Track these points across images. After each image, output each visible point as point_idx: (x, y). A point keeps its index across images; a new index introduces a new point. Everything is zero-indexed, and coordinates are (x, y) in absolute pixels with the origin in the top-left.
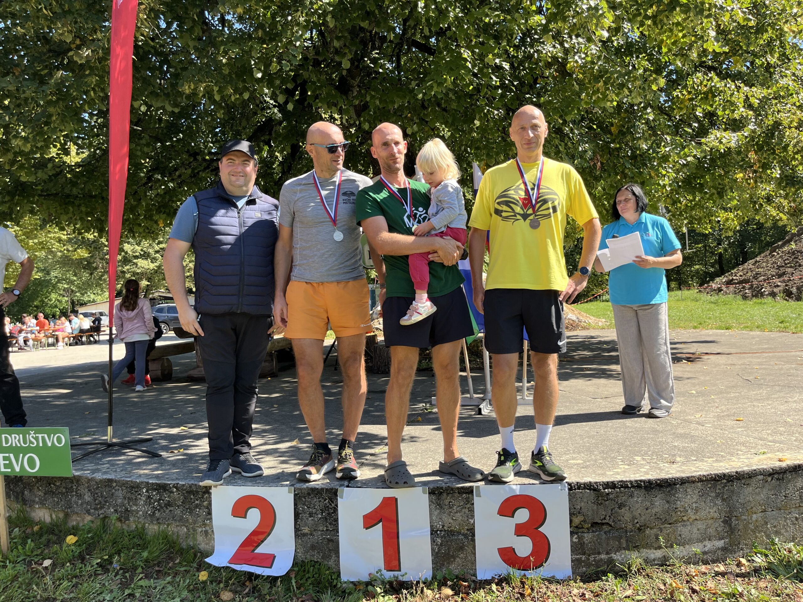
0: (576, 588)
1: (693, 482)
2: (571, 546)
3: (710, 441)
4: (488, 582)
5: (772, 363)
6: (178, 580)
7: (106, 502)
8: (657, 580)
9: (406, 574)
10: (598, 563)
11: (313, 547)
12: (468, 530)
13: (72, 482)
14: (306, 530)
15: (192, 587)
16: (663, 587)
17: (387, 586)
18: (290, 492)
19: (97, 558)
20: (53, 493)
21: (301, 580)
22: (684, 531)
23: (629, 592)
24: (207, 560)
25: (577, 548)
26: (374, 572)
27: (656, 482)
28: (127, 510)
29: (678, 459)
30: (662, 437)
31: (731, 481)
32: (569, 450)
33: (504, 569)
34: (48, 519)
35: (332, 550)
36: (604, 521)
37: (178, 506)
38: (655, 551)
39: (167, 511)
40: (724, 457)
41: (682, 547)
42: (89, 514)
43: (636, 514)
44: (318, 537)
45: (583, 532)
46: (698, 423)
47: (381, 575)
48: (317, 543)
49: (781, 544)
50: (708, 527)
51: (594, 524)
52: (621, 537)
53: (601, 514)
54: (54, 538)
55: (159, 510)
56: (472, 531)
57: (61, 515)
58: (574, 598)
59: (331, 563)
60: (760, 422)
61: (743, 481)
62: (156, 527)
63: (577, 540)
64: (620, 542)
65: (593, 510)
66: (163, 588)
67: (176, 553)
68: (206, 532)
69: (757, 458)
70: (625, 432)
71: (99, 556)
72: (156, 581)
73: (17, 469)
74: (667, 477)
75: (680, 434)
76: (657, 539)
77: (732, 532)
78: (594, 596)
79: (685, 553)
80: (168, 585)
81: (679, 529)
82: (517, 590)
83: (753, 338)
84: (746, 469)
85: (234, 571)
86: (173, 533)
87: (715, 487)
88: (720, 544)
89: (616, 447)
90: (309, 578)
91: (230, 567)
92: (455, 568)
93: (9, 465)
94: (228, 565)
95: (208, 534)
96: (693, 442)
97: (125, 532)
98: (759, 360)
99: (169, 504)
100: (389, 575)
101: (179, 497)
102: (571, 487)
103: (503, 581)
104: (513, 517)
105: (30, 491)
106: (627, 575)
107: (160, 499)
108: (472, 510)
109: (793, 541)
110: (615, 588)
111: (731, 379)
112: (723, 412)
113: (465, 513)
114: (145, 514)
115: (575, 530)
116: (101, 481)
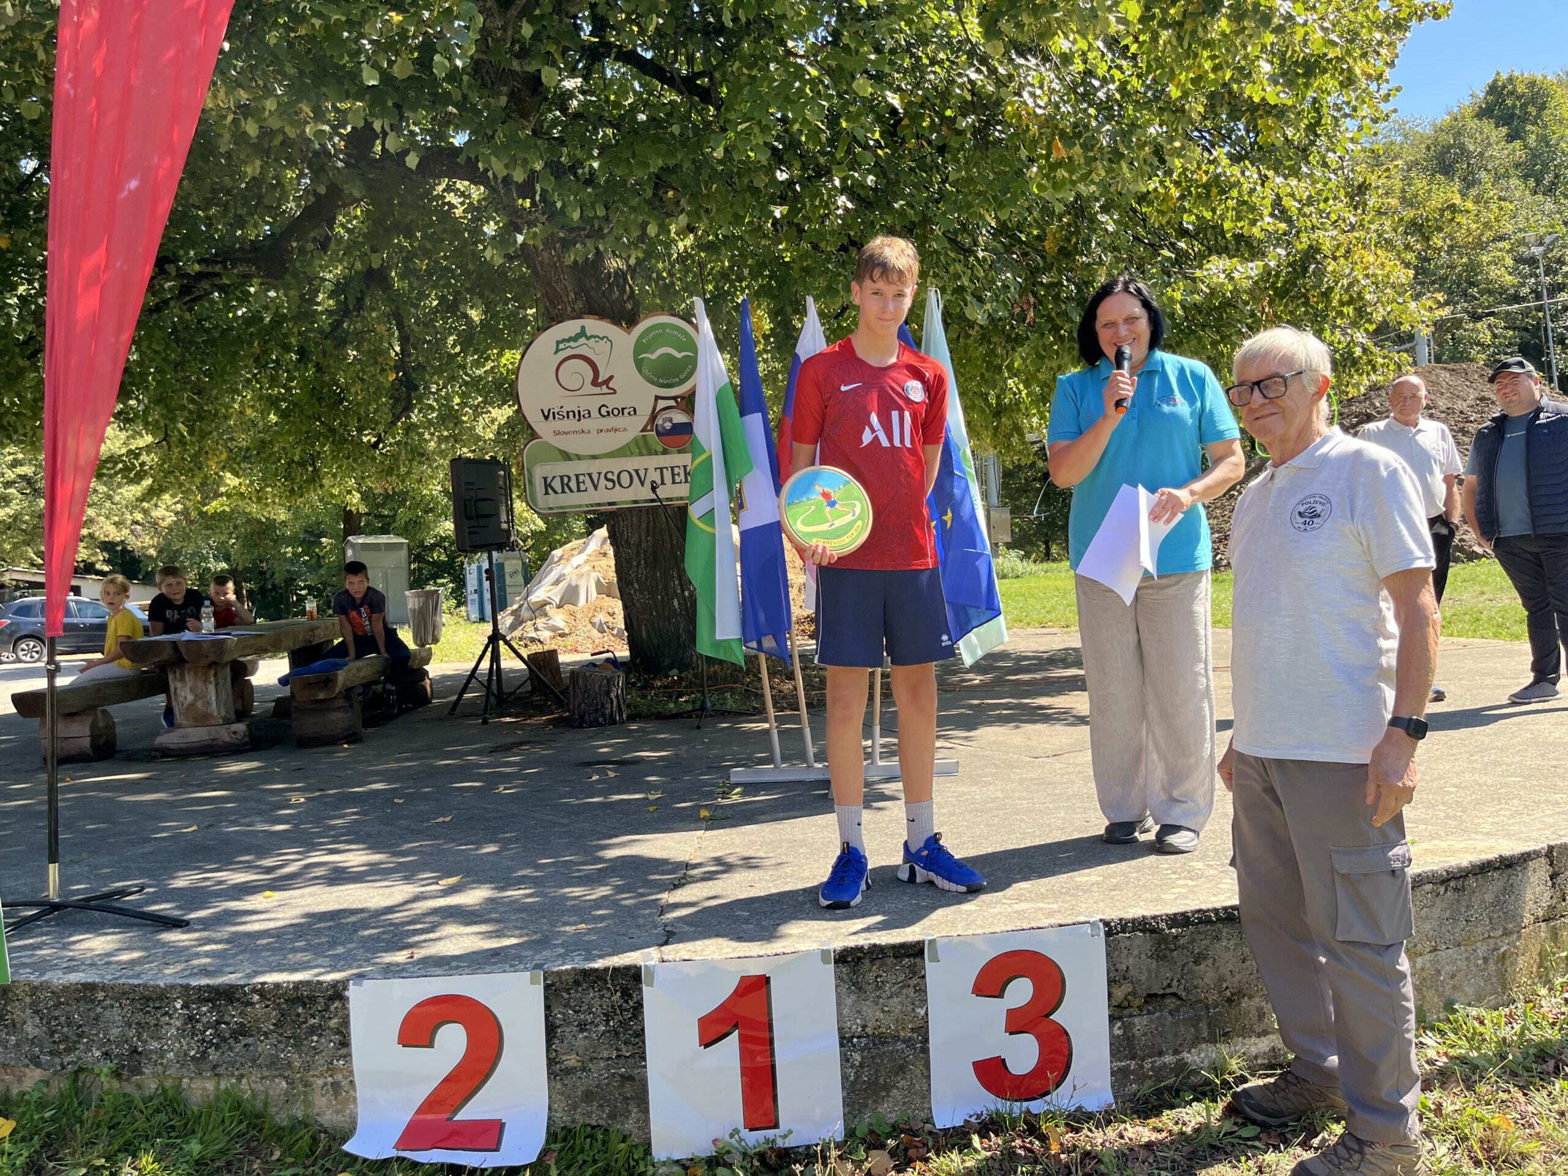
2: (1111, 1044)
4: (962, 1133)
7: (80, 1036)
10: (1159, 1073)
11: (589, 1096)
12: (914, 1030)
14: (571, 1061)
18: (533, 982)
19: (76, 1166)
21: (567, 1169)
23: (1230, 1124)
24: (347, 1147)
25: (1121, 1047)
26: (722, 1133)
28: (134, 1051)
35: (632, 1098)
36: (1168, 991)
37: (266, 1034)
38: (1257, 1040)
39: (238, 1047)
42: (37, 1065)
43: (1225, 971)
44: (599, 1072)
45: (1131, 1016)
47: (741, 1140)
48: (597, 1086)
49: (1464, 1010)
51: (1151, 997)
52: (1199, 1019)
53: (1164, 977)
55: (217, 1047)
56: (922, 1030)
59: (630, 1125)
63: (1120, 1032)
64: (1196, 1027)
67: (268, 1139)
68: (336, 1087)
71: (82, 1159)
76: (1262, 1015)
82: (1018, 1142)
85: (418, 1165)
90: (585, 1162)
92: (889, 1110)
94: (398, 1153)
95: (342, 1089)
97: (135, 1100)
99: (241, 1031)
101: (268, 1015)
102: (1110, 929)
103: (987, 1127)
104: (1002, 996)
106: (1214, 1090)
107: (218, 1022)
108: (921, 990)
113: (907, 996)
114: (183, 1059)
115: (1118, 1012)
116: (66, 989)
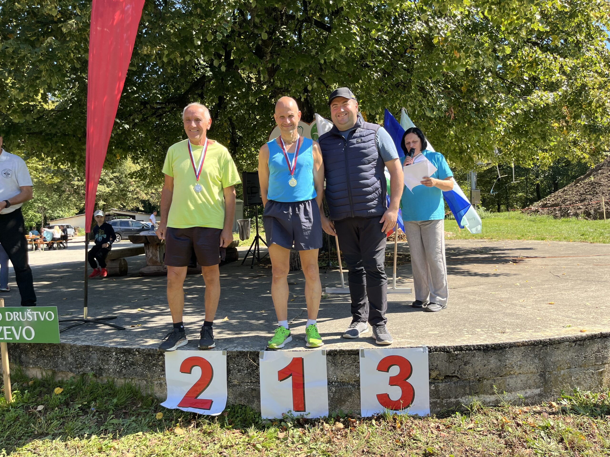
0: (433, 423)
1: (518, 346)
2: (430, 393)
3: (530, 318)
4: (370, 419)
5: (575, 264)
6: (140, 419)
7: (84, 362)
8: (492, 417)
9: (309, 413)
10: (449, 405)
11: (241, 395)
12: (355, 381)
13: (59, 348)
14: (236, 382)
15: (151, 424)
16: (496, 422)
17: (296, 422)
18: (224, 354)
19: (78, 404)
20: (44, 356)
21: (232, 418)
22: (511, 381)
23: (471, 425)
24: (162, 404)
25: (434, 394)
26: (285, 412)
27: (492, 346)
28: (100, 368)
29: (507, 330)
30: (495, 315)
31: (546, 345)
32: (428, 325)
33: (381, 409)
34: (39, 376)
35: (255, 396)
36: (453, 375)
37: (140, 365)
38: (490, 396)
39: (131, 369)
40: (541, 329)
41: (509, 394)
42: (72, 371)
43: (477, 369)
44: (244, 387)
45: (438, 383)
46: (522, 306)
47: (291, 414)
48: (244, 392)
49: (581, 392)
50: (528, 379)
51: (447, 377)
52: (466, 386)
53: (451, 369)
54: (45, 390)
55: (125, 368)
56: (358, 381)
57: (50, 373)
58: (432, 429)
59: (254, 406)
60: (566, 305)
61: (554, 346)
62: (123, 381)
63: (434, 388)
64: (464, 389)
65: (446, 367)
66: (130, 425)
67: (138, 400)
68: (161, 384)
69: (564, 330)
70: (469, 312)
71: (80, 402)
72: (123, 420)
73: (18, 338)
74: (499, 343)
75: (509, 313)
76: (492, 387)
77: (546, 383)
78: (446, 428)
79: (512, 398)
80: (133, 423)
81: (508, 380)
82: (390, 424)
83: (561, 246)
84: (556, 337)
85: (182, 412)
86: (136, 385)
87: (534, 350)
88: (537, 391)
89: (462, 322)
90: (238, 417)
91: (179, 410)
92: (345, 409)
93: (11, 335)
94: (178, 408)
95: (163, 385)
96: (519, 319)
97: (100, 385)
98: (565, 262)
99: (132, 364)
100: (296, 414)
101: (141, 359)
102: (431, 350)
103: (380, 418)
104: (388, 371)
105: (26, 355)
106: (469, 413)
107: (126, 360)
108: (358, 367)
109: (590, 389)
110: (461, 422)
111: (545, 275)
112: (539, 298)
113: (353, 369)
114: (115, 371)
115: (433, 381)
116: (81, 347)
